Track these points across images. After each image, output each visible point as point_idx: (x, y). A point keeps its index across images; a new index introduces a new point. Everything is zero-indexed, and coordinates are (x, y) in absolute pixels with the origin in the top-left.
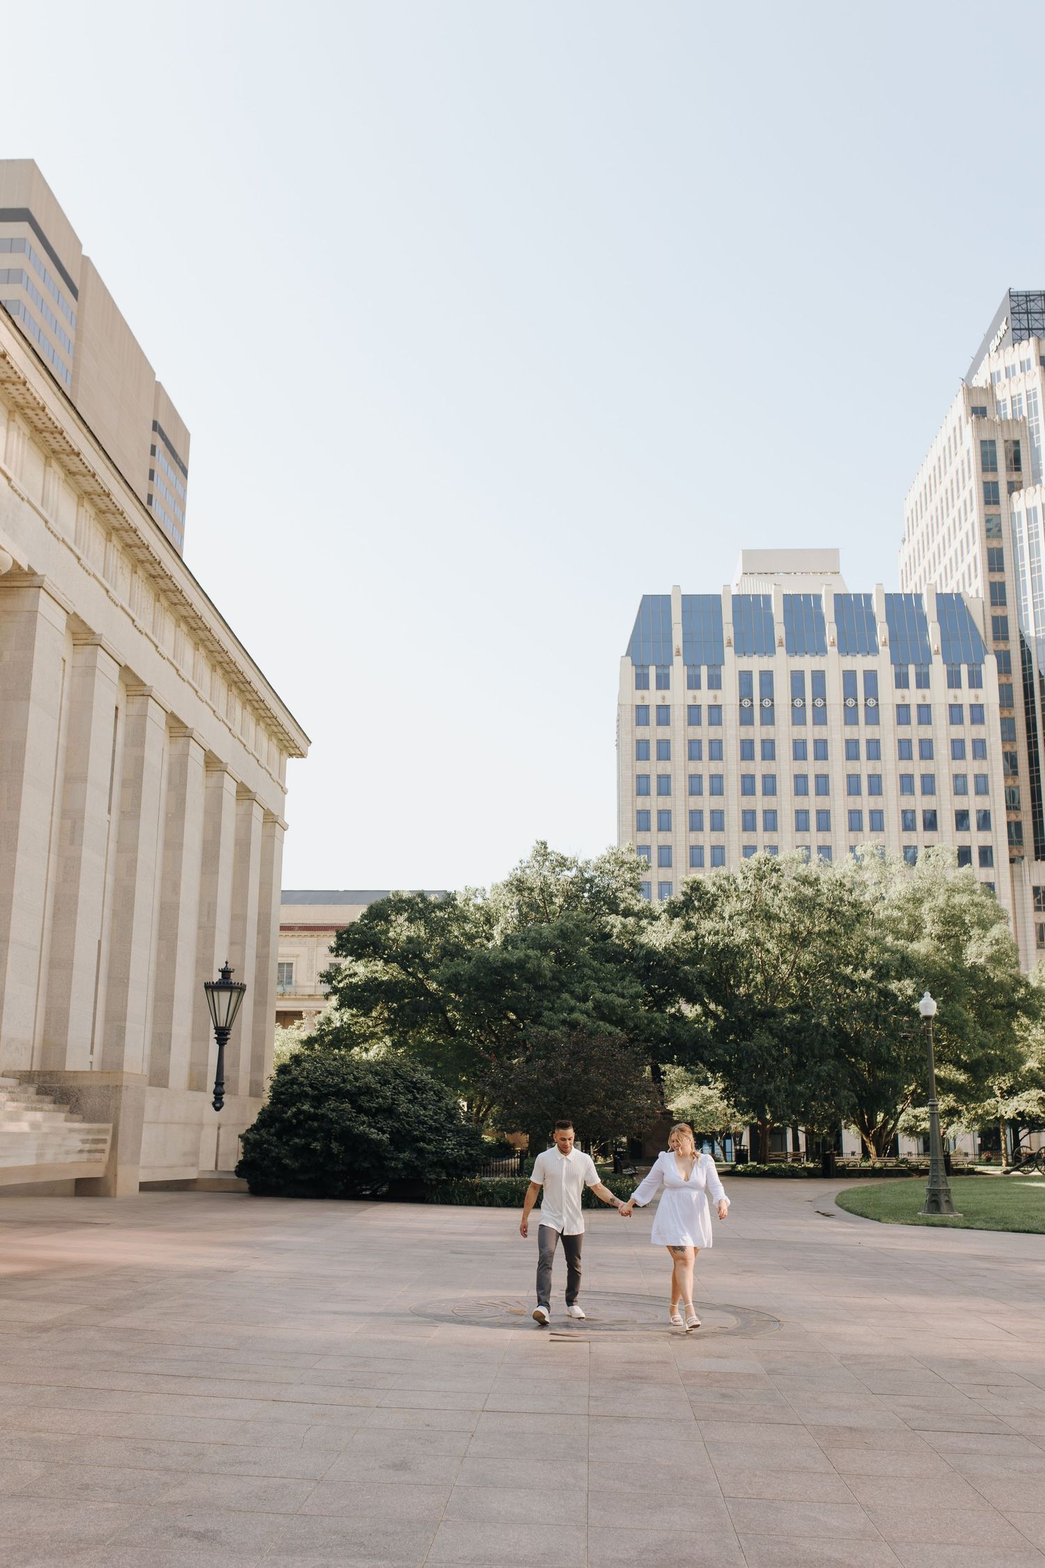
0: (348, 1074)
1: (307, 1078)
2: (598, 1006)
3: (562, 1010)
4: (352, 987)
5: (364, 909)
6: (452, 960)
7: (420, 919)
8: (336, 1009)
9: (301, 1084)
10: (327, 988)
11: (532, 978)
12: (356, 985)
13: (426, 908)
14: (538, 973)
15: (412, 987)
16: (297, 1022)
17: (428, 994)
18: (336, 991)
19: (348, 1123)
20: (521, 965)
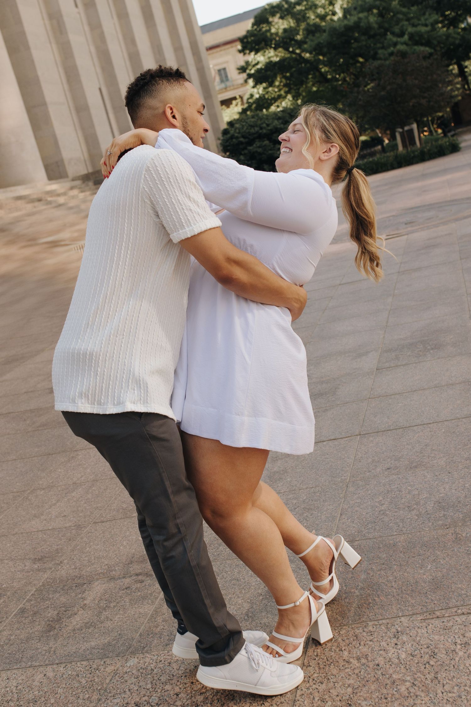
0: (262, 124)
1: (239, 133)
2: (411, 36)
3: (389, 46)
4: (259, 71)
5: (252, 21)
6: (314, 36)
7: (288, 14)
8: (254, 87)
9: (237, 138)
10: (244, 76)
11: (367, 31)
12: (261, 69)
13: (290, 6)
14: (369, 27)
15: (295, 60)
16: (234, 102)
17: (306, 61)
18: (250, 76)
19: (270, 152)
20: (356, 26)
